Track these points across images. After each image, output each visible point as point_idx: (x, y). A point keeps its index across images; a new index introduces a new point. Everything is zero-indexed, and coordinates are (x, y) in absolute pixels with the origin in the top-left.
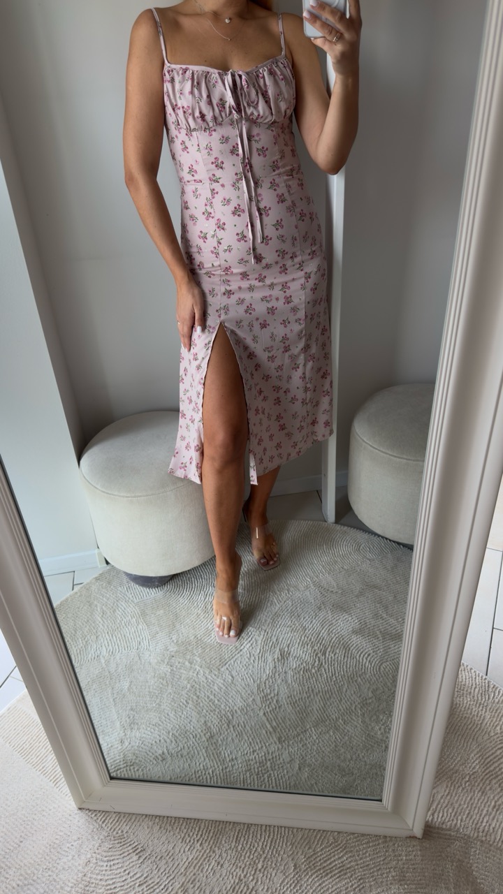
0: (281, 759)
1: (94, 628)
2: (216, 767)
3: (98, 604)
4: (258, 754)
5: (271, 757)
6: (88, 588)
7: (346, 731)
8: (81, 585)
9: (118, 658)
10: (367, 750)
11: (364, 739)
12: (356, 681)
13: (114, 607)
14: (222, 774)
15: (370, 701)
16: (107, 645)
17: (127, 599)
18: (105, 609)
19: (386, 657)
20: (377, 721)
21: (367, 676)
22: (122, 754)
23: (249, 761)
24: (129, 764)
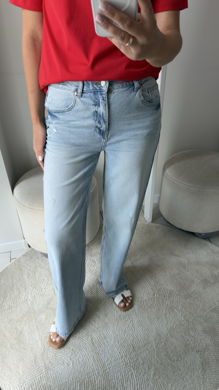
6: (19, 260)
8: (16, 259)
13: (35, 271)
15: (184, 323)
17: (42, 266)
18: (29, 272)
22: (43, 362)
23: (119, 364)
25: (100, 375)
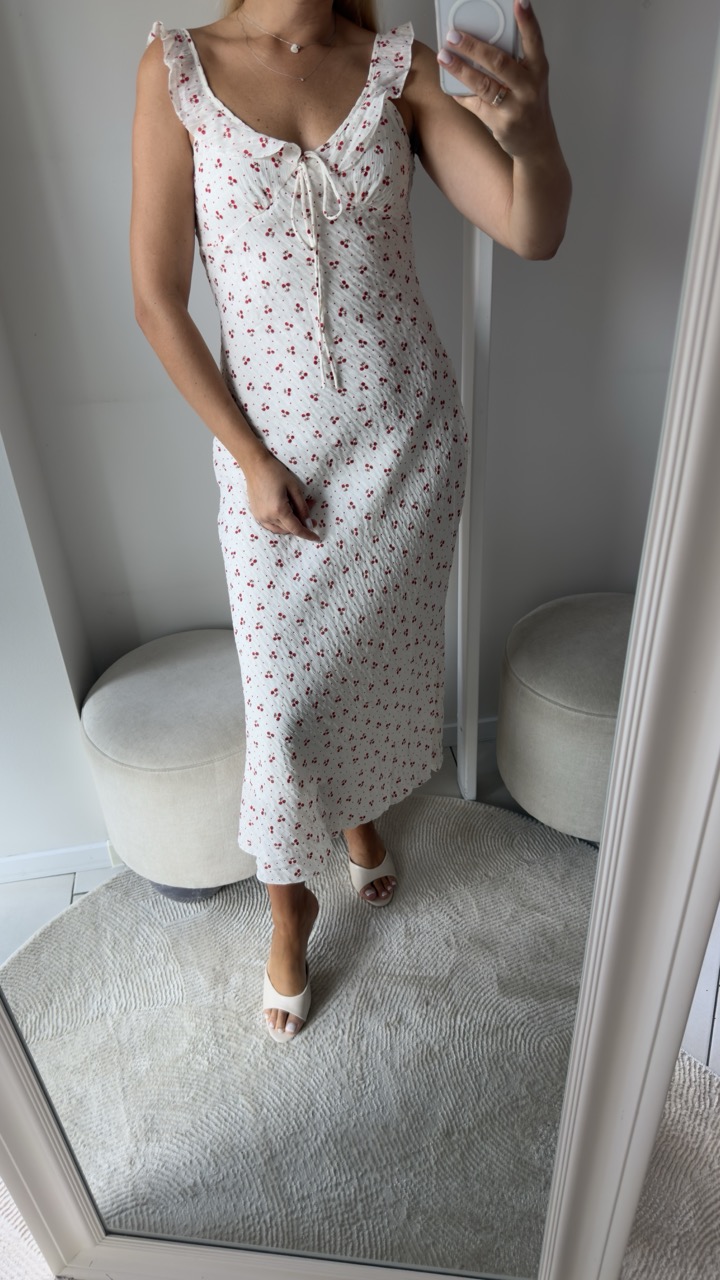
0: (381, 1198)
1: (100, 967)
2: (277, 1210)
3: (109, 928)
4: (343, 1190)
5: (364, 1195)
6: (93, 901)
7: (483, 1152)
8: (83, 897)
9: (134, 1018)
10: (517, 1187)
11: (511, 1167)
12: (502, 1068)
13: (133, 934)
14: (285, 1223)
15: (524, 1102)
16: (117, 995)
17: (153, 920)
18: (117, 935)
19: (549, 1027)
20: (534, 1137)
21: (520, 1060)
22: (130, 1183)
23: (329, 1201)
24: (140, 1201)
25: (276, 1225)
